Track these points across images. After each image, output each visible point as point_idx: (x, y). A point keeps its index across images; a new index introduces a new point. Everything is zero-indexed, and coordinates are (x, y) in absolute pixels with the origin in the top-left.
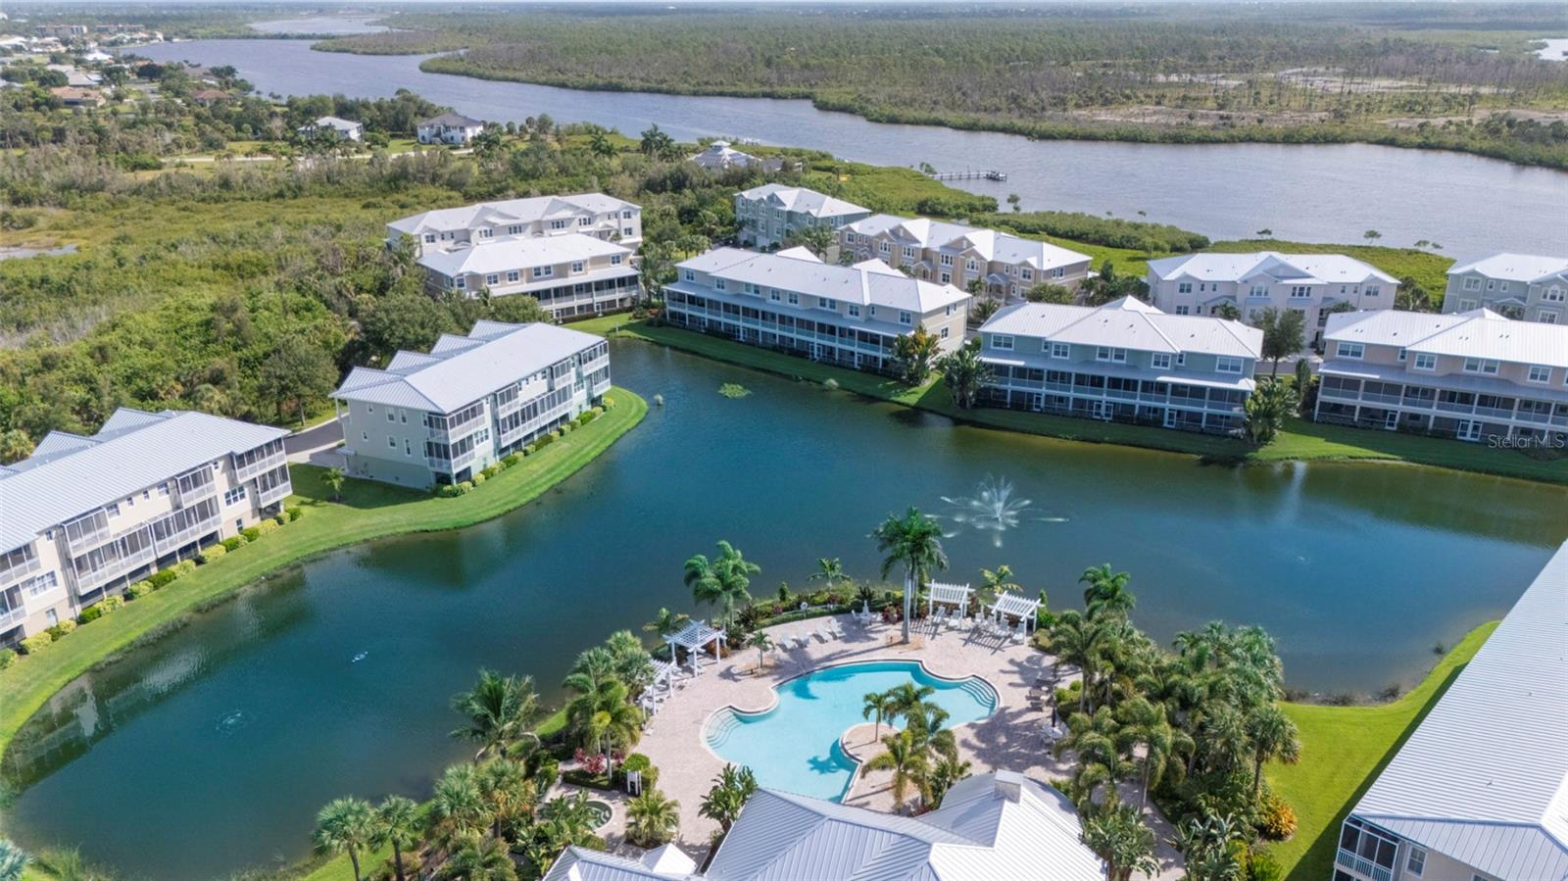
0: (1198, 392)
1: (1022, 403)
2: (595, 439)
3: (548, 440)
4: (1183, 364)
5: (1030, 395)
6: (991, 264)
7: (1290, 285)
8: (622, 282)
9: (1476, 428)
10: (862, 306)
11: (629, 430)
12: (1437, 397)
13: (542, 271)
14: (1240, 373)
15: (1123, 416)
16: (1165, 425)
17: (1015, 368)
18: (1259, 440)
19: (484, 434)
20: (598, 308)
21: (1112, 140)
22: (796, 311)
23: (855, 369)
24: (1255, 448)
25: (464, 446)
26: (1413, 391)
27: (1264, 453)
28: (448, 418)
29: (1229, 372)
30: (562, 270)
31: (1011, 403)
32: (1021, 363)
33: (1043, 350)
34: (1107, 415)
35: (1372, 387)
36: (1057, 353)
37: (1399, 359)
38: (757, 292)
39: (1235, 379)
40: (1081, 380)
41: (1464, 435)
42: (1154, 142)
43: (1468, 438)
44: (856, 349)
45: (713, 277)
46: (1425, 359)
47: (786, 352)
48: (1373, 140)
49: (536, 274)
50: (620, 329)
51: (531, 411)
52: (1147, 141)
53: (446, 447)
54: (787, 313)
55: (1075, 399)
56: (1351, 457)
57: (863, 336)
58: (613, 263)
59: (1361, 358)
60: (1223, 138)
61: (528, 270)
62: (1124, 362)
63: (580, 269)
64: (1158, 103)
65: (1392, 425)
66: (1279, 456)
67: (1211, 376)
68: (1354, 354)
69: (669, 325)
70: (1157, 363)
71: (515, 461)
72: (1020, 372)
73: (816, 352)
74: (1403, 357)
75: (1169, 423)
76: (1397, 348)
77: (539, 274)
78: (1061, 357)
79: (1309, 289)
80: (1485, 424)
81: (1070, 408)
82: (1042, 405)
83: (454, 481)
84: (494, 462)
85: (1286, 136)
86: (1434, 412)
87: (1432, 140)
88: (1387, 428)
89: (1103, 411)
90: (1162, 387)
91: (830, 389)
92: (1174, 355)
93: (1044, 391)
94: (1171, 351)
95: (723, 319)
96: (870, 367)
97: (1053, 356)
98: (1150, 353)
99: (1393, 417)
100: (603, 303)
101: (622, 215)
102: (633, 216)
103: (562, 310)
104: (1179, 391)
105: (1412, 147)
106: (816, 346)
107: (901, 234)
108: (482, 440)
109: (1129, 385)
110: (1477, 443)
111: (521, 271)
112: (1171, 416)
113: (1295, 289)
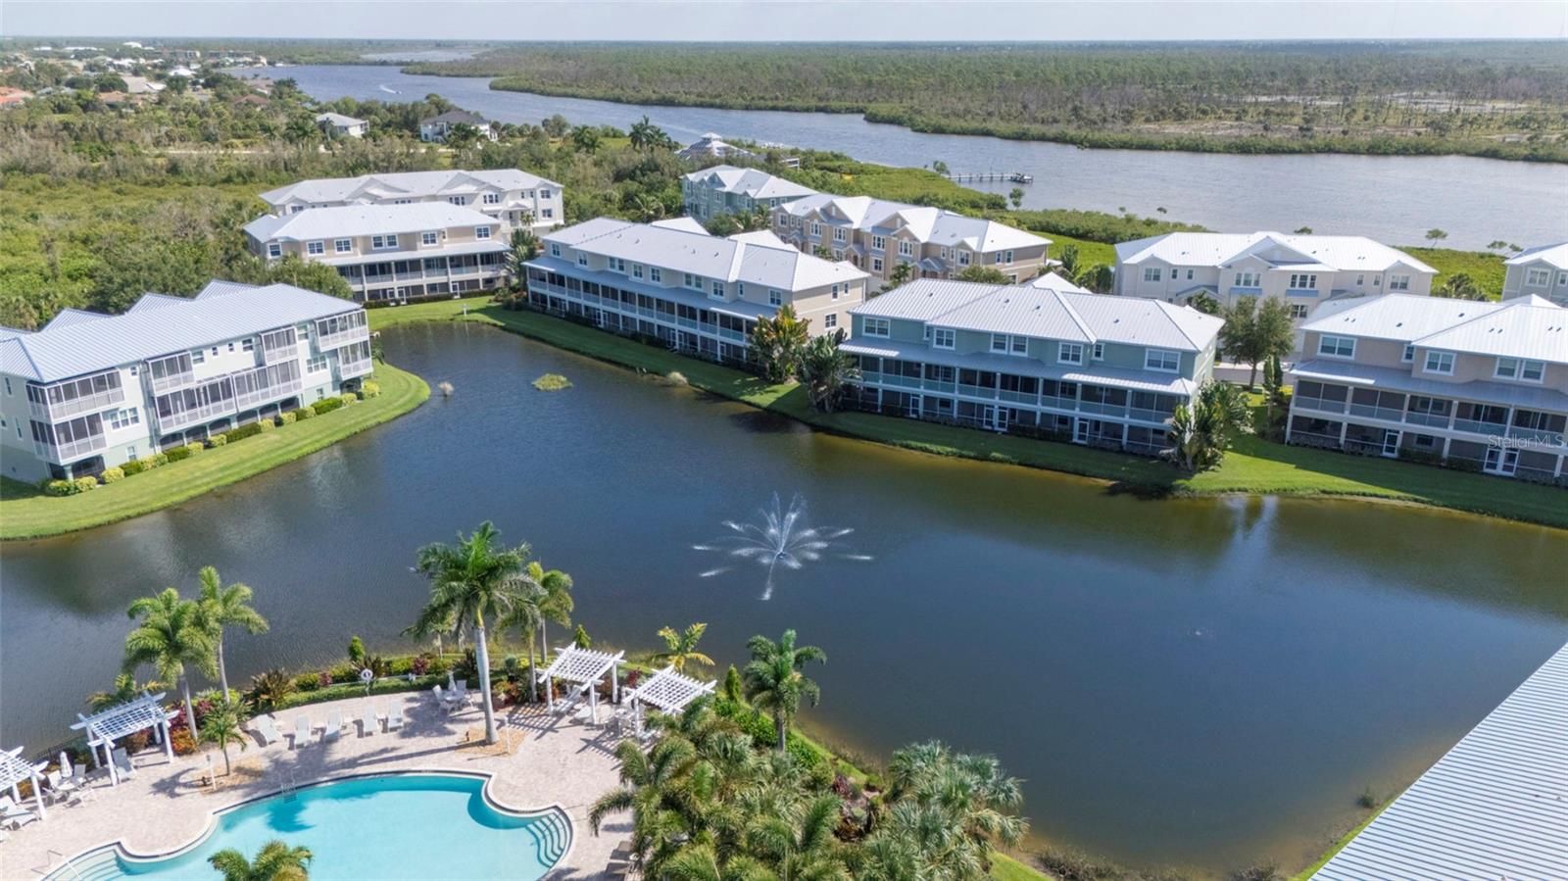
0: (1117, 396)
1: (896, 408)
2: (320, 432)
3: (255, 430)
4: (1101, 359)
5: (906, 396)
6: (926, 246)
7: (1289, 272)
8: (488, 259)
9: (1511, 458)
10: (726, 282)
11: (379, 424)
12: (1454, 410)
13: (385, 242)
14: (1177, 372)
15: (1021, 427)
16: (1075, 440)
17: (887, 360)
18: (1194, 463)
19: (129, 416)
20: (454, 288)
21: (1171, 149)
22: (656, 290)
23: (717, 363)
24: (1189, 475)
25: (86, 427)
26: (1419, 404)
27: (1201, 481)
28: (46, 388)
29: (1162, 370)
30: (409, 240)
31: (883, 407)
32: (893, 354)
33: (925, 338)
34: (1001, 425)
35: (1363, 395)
36: (940, 342)
37: (1404, 360)
38: (621, 268)
39: (1168, 379)
40: (968, 377)
41: (1494, 466)
42: (1218, 152)
43: (1499, 471)
44: (718, 337)
45: (575, 250)
46: (1440, 359)
47: (644, 341)
48: (1473, 152)
49: (376, 245)
50: (469, 312)
51: (219, 391)
52: (1211, 151)
53: (49, 427)
54: (646, 293)
55: (962, 403)
56: (1324, 492)
57: (726, 321)
58: (480, 236)
59: (1352, 358)
60: (1297, 148)
61: (366, 238)
62: (1025, 355)
63: (434, 241)
64: (1238, 119)
65: (1391, 450)
66: (1221, 486)
67: (1137, 373)
68: (1343, 351)
69: (531, 310)
70: (1065, 357)
71: (184, 455)
72: (892, 366)
73: (677, 341)
74: (1409, 356)
75: (1081, 437)
76: (1400, 344)
77: (380, 245)
78: (944, 347)
79: (1313, 278)
80: (1525, 452)
81: (955, 414)
82: (921, 409)
83: (70, 476)
84: (147, 453)
85: (1371, 147)
86: (1449, 433)
87: (1541, 152)
88: (1385, 454)
89: (996, 420)
90: (1070, 389)
91: (674, 385)
92: (1088, 345)
93: (922, 391)
94: (1082, 339)
95: (582, 301)
96: (734, 362)
97: (935, 346)
98: (1056, 342)
99: (1392, 440)
100: (461, 283)
101: (539, 195)
102: (552, 196)
103: (407, 288)
104: (1091, 392)
105: (1517, 160)
106: (677, 334)
107: (834, 214)
108: (125, 422)
109: (1029, 385)
110: (1511, 478)
111: (354, 239)
112: (1083, 428)
113: (1294, 277)
